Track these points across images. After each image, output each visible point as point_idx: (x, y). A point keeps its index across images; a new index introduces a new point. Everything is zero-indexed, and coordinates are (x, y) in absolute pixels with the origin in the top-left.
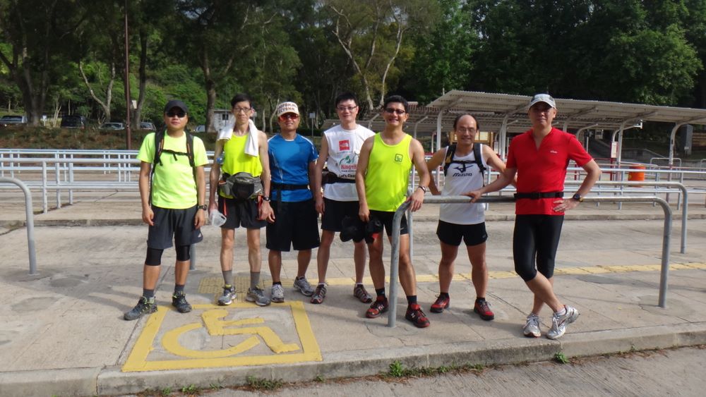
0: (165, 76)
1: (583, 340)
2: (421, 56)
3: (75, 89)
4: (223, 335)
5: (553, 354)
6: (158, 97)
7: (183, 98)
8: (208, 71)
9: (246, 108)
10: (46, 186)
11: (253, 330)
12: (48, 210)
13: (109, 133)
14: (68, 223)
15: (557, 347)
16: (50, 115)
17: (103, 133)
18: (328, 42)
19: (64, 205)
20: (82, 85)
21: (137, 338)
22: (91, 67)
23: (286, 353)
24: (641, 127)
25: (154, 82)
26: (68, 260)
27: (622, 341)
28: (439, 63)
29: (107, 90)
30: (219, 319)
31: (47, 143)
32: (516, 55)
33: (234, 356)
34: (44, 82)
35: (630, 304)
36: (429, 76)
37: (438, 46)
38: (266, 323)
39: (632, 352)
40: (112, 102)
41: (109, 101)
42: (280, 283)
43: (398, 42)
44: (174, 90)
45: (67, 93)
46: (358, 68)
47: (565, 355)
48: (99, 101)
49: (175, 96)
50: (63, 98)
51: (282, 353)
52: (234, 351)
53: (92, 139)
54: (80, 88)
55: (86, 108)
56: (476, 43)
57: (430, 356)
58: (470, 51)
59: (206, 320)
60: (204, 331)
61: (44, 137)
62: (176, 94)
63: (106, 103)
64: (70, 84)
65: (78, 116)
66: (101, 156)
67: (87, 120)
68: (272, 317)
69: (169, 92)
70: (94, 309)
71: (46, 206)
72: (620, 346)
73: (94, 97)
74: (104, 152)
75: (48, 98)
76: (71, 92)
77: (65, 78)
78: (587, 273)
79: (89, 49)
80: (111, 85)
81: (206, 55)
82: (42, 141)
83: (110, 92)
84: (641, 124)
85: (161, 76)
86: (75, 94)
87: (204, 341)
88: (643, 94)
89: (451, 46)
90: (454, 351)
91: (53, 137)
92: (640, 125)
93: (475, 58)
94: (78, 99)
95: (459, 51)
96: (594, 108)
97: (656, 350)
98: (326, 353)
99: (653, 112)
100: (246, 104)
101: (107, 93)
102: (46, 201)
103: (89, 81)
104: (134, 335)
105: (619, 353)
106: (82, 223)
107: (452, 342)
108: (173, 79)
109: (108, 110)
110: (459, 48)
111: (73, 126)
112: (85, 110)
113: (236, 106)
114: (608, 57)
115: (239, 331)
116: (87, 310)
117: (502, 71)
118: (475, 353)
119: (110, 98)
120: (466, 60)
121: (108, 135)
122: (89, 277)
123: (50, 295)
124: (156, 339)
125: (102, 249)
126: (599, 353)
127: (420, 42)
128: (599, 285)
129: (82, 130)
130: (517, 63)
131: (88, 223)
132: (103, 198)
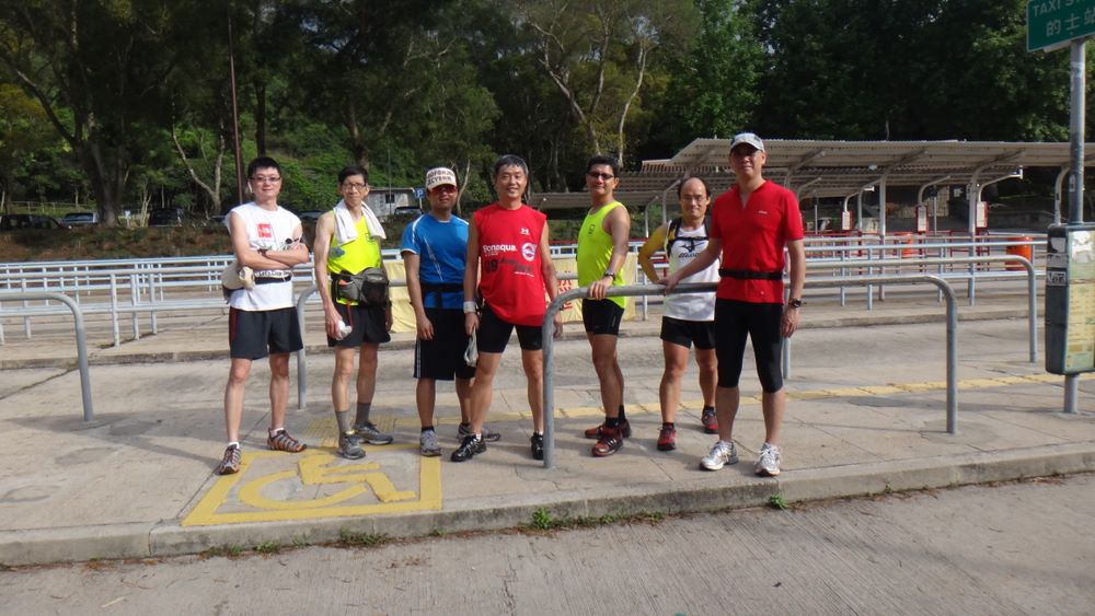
0: (302, 141)
1: (812, 478)
2: (679, 88)
3: (169, 169)
4: (320, 484)
5: (768, 497)
6: (292, 174)
7: (330, 174)
8: (356, 131)
9: (358, 184)
10: (116, 308)
11: (361, 477)
12: (121, 343)
13: (216, 232)
14: (147, 359)
15: (773, 488)
16: (135, 210)
17: (208, 232)
18: (538, 74)
19: (144, 336)
20: (179, 161)
21: (208, 490)
22: (191, 134)
23: (397, 502)
24: (1021, 176)
25: (287, 153)
26: (140, 405)
27: (869, 479)
28: (706, 97)
29: (214, 168)
30: (320, 466)
31: (128, 249)
32: (826, 77)
33: (327, 506)
34: (120, 162)
35: (907, 431)
36: (691, 119)
37: (702, 71)
38: (382, 468)
39: (887, 492)
40: (223, 185)
41: (218, 184)
42: (432, 428)
43: (639, 70)
44: (316, 163)
45: (159, 176)
46: (581, 112)
47: (785, 498)
48: (203, 185)
49: (318, 171)
50: (155, 184)
51: (391, 501)
52: (329, 500)
53: (191, 241)
54: (176, 166)
55: (188, 196)
56: (762, 63)
57: (589, 501)
58: (754, 75)
59: (303, 468)
60: (298, 480)
61: (123, 242)
62: (319, 168)
63: (214, 188)
64: (160, 162)
65: (172, 209)
66: (204, 264)
67: (186, 213)
68: (391, 462)
69: (307, 166)
70: (160, 459)
71: (117, 337)
72: (868, 484)
73: (196, 179)
74: (208, 259)
75: (130, 184)
76: (165, 173)
77: (152, 153)
78: (867, 394)
79: (186, 109)
80: (220, 161)
81: (352, 109)
82: (121, 247)
83: (218, 171)
84: (1021, 171)
85: (296, 143)
86: (171, 176)
87: (294, 491)
88: (1030, 126)
89: (722, 70)
90: (623, 495)
91: (137, 242)
92: (1018, 173)
93: (762, 85)
94: (174, 184)
95: (736, 77)
96: (922, 152)
97: (924, 490)
98: (448, 500)
99: (1019, 151)
100: (359, 178)
101: (214, 173)
102: (117, 329)
103: (187, 157)
104: (205, 486)
105: (867, 495)
106: (166, 358)
107: (625, 483)
108: (314, 146)
109: (216, 198)
110: (736, 72)
111: (166, 223)
112: (185, 199)
113: (346, 182)
114: (971, 71)
115: (342, 478)
116: (150, 461)
117: (805, 104)
118: (654, 497)
119: (219, 179)
120: (748, 90)
121: (214, 234)
122: (163, 423)
123: (108, 445)
124: (232, 490)
125: (189, 390)
126: (837, 494)
127: (675, 67)
128: (875, 409)
129: (177, 229)
130: (829, 88)
131: (175, 357)
132: (203, 324)
